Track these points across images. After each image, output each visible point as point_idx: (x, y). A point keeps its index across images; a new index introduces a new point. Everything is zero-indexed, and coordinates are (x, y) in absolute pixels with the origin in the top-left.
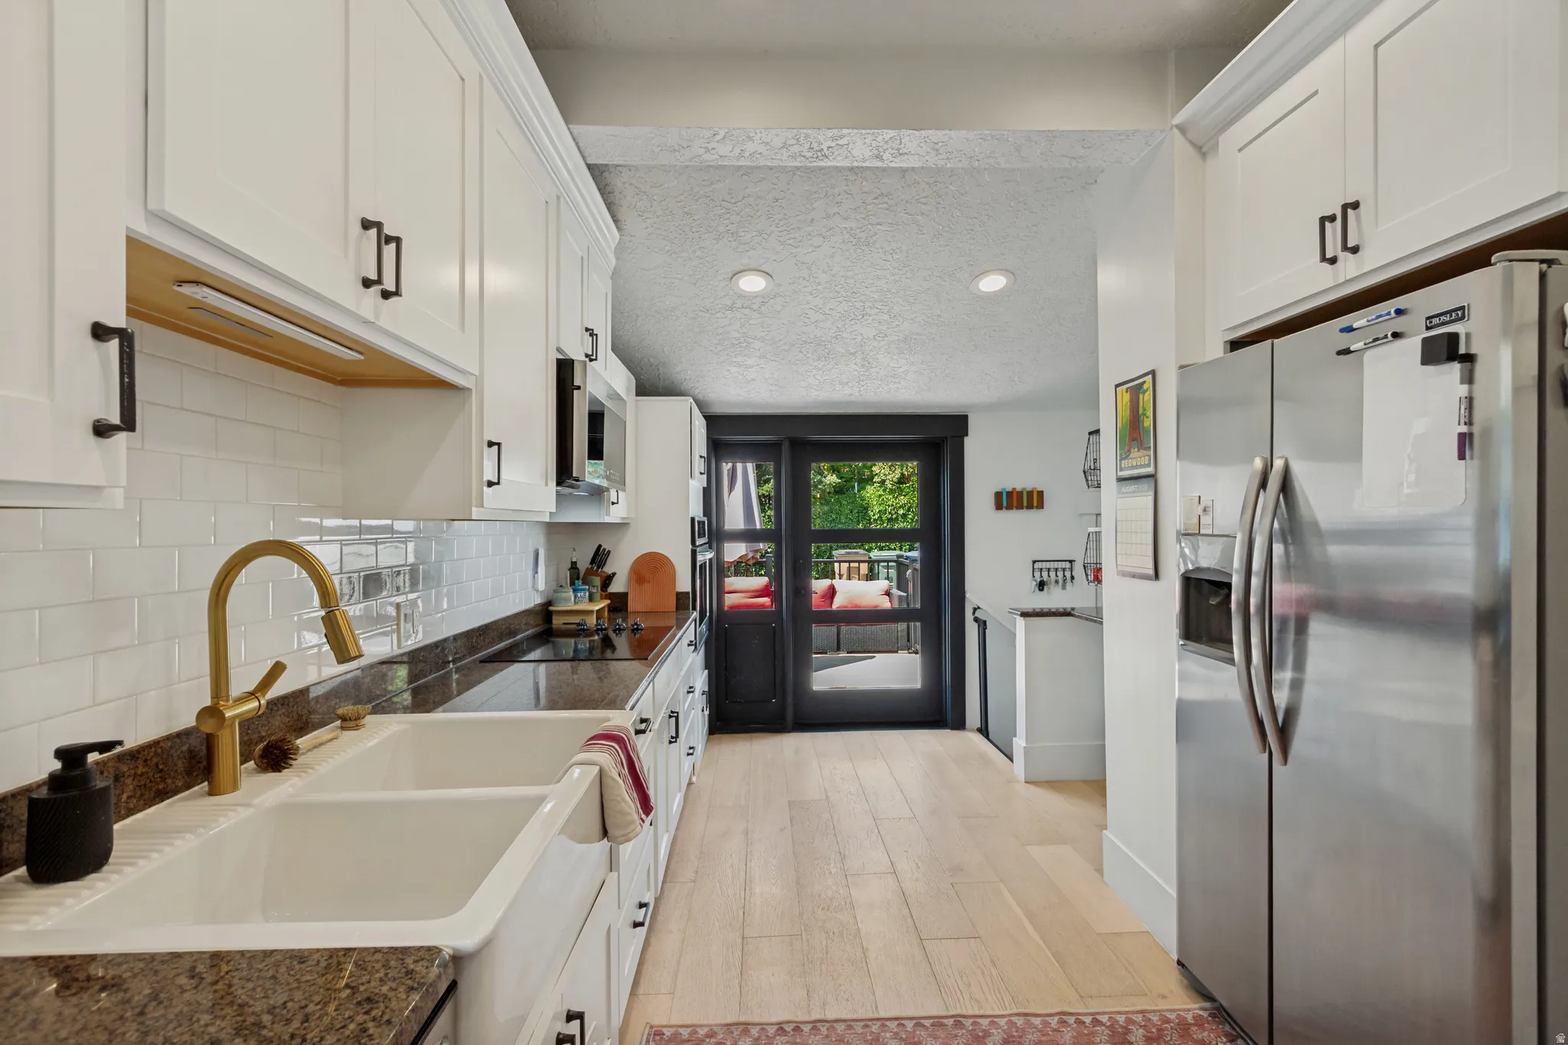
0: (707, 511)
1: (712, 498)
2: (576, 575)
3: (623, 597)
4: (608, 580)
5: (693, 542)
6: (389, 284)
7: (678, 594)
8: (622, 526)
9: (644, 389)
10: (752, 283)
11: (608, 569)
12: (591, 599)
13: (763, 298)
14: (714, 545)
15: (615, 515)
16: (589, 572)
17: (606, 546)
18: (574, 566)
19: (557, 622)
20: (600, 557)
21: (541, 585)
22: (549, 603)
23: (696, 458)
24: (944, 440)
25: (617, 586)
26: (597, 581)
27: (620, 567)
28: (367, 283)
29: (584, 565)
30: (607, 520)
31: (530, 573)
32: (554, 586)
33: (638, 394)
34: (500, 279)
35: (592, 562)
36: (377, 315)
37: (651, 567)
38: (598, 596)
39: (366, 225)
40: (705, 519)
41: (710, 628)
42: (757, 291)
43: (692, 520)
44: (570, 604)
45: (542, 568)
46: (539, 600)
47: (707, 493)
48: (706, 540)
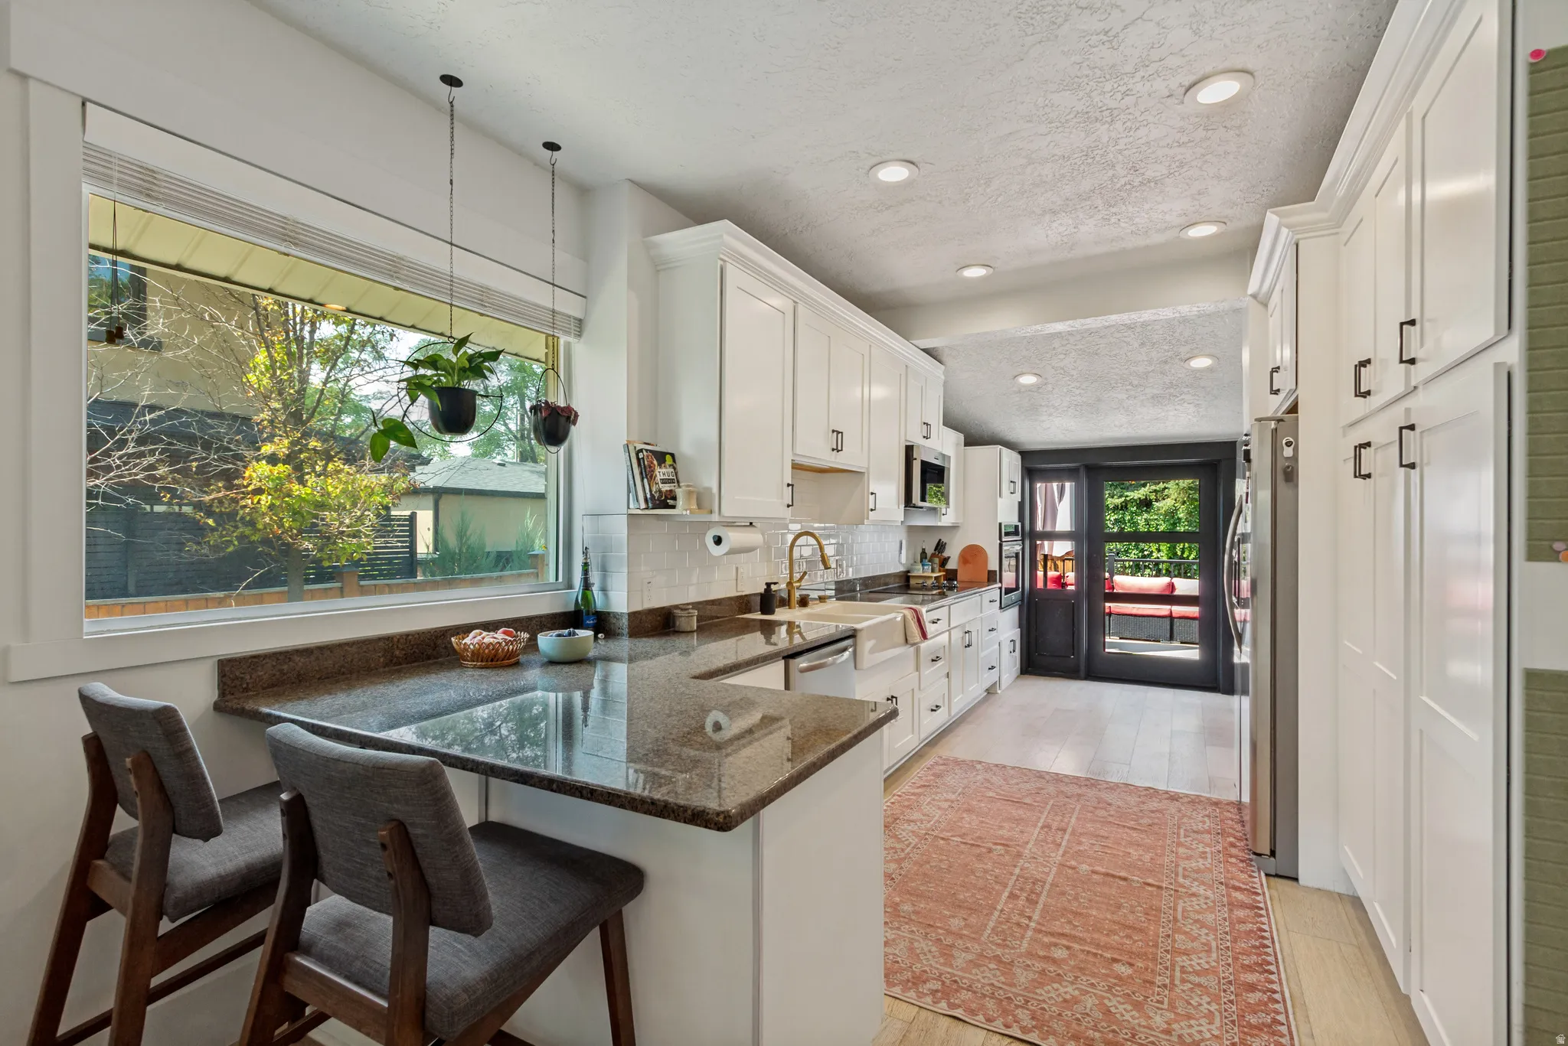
0: (1021, 518)
1: (1026, 508)
2: (924, 558)
3: (955, 572)
4: (945, 561)
5: (1000, 539)
6: (840, 448)
7: (989, 572)
8: (954, 528)
9: (972, 440)
10: (1028, 376)
11: (945, 554)
12: (933, 571)
13: (1037, 388)
14: (1028, 542)
15: (946, 521)
16: (933, 555)
17: (944, 540)
18: (924, 552)
19: (913, 582)
20: (940, 547)
21: (904, 560)
22: (908, 572)
23: (1006, 483)
24: (1219, 461)
25: (950, 566)
26: (937, 560)
27: (953, 553)
28: (833, 450)
29: (930, 551)
30: (939, 524)
31: (898, 553)
32: (912, 562)
33: (965, 446)
34: (878, 392)
35: (935, 550)
36: (836, 458)
37: (973, 554)
38: (937, 569)
39: (833, 431)
40: (1020, 524)
41: (1022, 600)
42: (1032, 385)
43: (1000, 524)
44: (920, 573)
45: (904, 551)
46: (902, 569)
47: (1021, 505)
48: (1019, 538)
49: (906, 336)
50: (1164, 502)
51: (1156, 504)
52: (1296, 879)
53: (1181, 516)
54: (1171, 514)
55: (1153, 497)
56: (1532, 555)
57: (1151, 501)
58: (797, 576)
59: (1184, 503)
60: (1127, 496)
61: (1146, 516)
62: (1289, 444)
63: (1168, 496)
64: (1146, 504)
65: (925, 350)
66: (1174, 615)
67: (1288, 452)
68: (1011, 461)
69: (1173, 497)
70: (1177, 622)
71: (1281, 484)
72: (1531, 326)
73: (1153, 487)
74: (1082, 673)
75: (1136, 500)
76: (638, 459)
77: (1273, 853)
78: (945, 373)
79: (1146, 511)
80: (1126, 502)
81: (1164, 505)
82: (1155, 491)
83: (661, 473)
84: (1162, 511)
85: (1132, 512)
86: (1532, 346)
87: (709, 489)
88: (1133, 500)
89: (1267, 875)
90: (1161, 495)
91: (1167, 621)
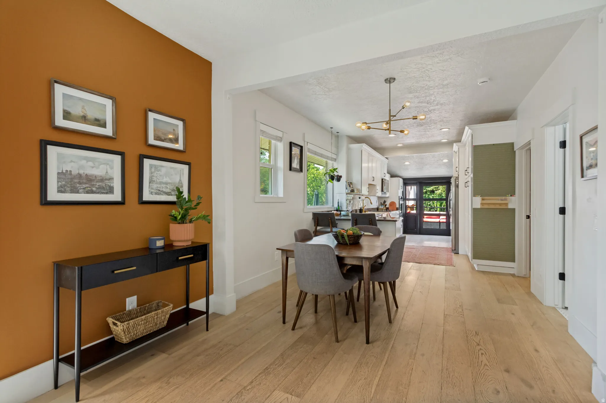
0: (403, 195)
1: (404, 193)
2: (381, 204)
3: (389, 207)
4: (386, 205)
5: (399, 200)
7: (397, 208)
8: (388, 197)
9: (392, 176)
10: (407, 163)
11: (386, 204)
12: (384, 207)
14: (404, 201)
15: (387, 196)
16: (383, 204)
17: (386, 200)
18: (381, 203)
19: (379, 210)
20: (385, 202)
21: (377, 205)
22: (378, 208)
23: (400, 187)
25: (387, 206)
26: (384, 205)
27: (388, 203)
28: (373, 180)
29: (382, 203)
32: (379, 205)
33: (391, 178)
35: (384, 203)
36: (373, 182)
37: (392, 204)
39: (373, 177)
41: (403, 215)
42: (408, 164)
43: (399, 196)
44: (381, 208)
45: (377, 203)
46: (377, 207)
47: (403, 192)
48: (402, 200)
49: (383, 156)
50: (438, 191)
51: (436, 192)
52: (458, 254)
53: (443, 195)
54: (440, 195)
55: (435, 190)
56: (473, 196)
57: (434, 191)
58: (364, 206)
59: (444, 191)
60: (427, 189)
61: (432, 195)
62: (457, 181)
63: (439, 189)
64: (433, 192)
65: (386, 158)
66: (441, 221)
67: (457, 183)
68: (401, 181)
69: (441, 190)
70: (441, 223)
71: (456, 188)
72: (473, 173)
73: (435, 187)
74: (418, 233)
75: (429, 191)
76: (349, 184)
77: (455, 250)
78: (388, 162)
79: (433, 194)
80: (426, 191)
81: (439, 192)
82: (436, 188)
83: (351, 186)
84: (438, 194)
85: (428, 194)
86: (474, 175)
87: (360, 189)
88: (428, 191)
89: (454, 253)
90: (437, 189)
91: (439, 223)
